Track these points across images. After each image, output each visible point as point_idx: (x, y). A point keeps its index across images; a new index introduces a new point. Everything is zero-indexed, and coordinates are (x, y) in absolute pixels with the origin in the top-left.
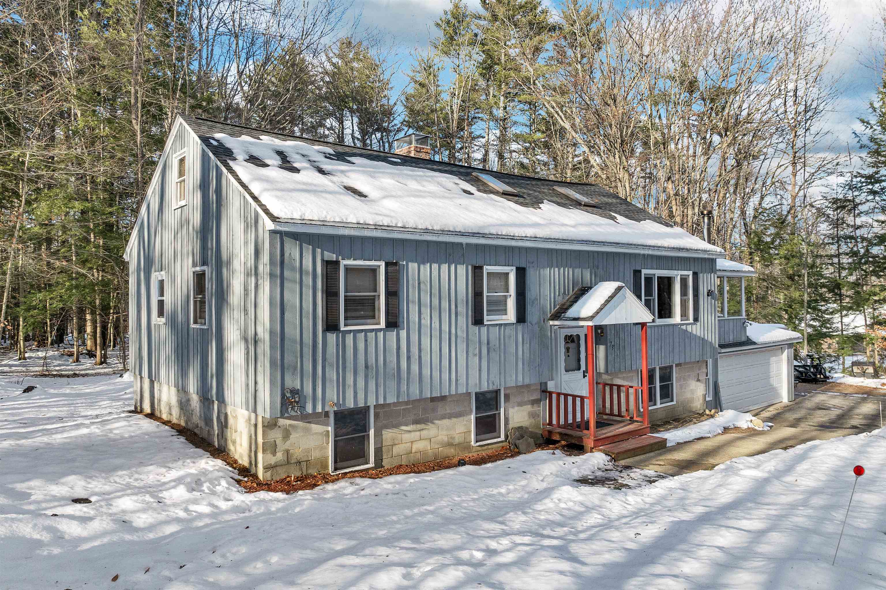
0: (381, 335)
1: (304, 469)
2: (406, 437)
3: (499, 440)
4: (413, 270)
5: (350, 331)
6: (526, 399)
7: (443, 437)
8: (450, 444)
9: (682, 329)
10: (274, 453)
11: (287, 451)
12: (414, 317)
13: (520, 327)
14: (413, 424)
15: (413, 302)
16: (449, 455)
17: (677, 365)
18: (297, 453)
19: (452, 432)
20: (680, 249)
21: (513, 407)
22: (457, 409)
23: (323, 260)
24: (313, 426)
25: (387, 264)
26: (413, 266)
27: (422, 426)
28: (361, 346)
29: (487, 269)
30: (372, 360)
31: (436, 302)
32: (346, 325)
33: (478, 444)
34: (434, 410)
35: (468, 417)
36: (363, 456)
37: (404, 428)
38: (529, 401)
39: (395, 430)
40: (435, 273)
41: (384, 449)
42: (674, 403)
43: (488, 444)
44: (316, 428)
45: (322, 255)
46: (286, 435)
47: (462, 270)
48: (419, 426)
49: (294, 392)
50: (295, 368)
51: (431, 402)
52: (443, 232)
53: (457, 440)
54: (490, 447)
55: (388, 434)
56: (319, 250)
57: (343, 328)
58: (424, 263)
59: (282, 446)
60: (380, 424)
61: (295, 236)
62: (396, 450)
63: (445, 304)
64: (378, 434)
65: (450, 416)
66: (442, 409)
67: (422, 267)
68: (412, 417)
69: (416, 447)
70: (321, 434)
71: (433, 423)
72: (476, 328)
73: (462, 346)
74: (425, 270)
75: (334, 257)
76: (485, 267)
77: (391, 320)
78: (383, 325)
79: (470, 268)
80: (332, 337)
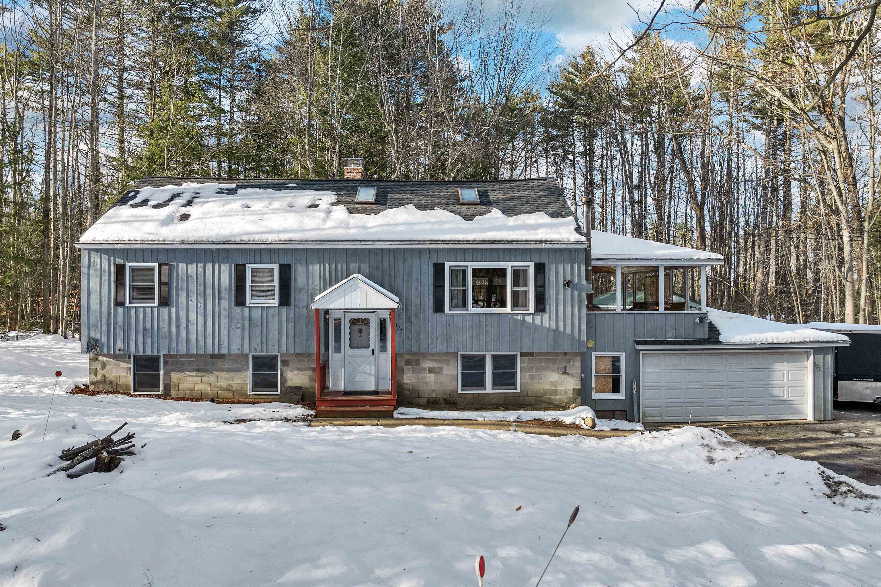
0: (156, 310)
1: (115, 387)
2: (189, 379)
3: (276, 393)
4: (182, 269)
5: (133, 307)
6: (306, 366)
7: (222, 383)
8: (227, 390)
9: (517, 320)
10: (96, 375)
11: (104, 376)
12: (183, 299)
13: (284, 309)
14: (195, 371)
15: (182, 289)
16: (227, 397)
17: (522, 354)
18: (110, 377)
19: (230, 382)
20: (493, 242)
21: (292, 371)
22: (235, 366)
23: (114, 264)
24: (121, 363)
25: (160, 265)
26: (182, 266)
27: (203, 374)
28: (141, 316)
29: (249, 267)
30: (149, 325)
31: (201, 289)
32: (130, 303)
33: (253, 393)
34: (213, 364)
35: (246, 373)
36: (156, 386)
37: (187, 373)
38: (309, 368)
39: (181, 374)
40: (201, 270)
41: (171, 384)
42: (519, 391)
43: (265, 395)
44: (123, 364)
45: (114, 260)
46: (104, 366)
47: (225, 268)
48: (200, 373)
49: (96, 340)
50: (97, 327)
51: (211, 358)
52: (196, 242)
53: (234, 387)
54: (266, 397)
55: (175, 376)
56: (112, 258)
57: (127, 304)
58: (191, 263)
59: (100, 372)
60: (168, 368)
61: (97, 250)
62: (181, 386)
63: (209, 291)
64: (167, 374)
65: (228, 370)
66: (220, 364)
67: (190, 266)
68: (195, 367)
69: (197, 387)
70: (126, 368)
71: (212, 373)
72: (238, 309)
73: (225, 321)
74: (192, 268)
75: (122, 262)
76: (247, 265)
77: (163, 300)
78: (156, 304)
79: (233, 265)
80: (120, 310)
